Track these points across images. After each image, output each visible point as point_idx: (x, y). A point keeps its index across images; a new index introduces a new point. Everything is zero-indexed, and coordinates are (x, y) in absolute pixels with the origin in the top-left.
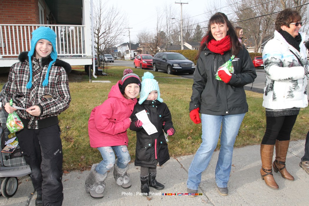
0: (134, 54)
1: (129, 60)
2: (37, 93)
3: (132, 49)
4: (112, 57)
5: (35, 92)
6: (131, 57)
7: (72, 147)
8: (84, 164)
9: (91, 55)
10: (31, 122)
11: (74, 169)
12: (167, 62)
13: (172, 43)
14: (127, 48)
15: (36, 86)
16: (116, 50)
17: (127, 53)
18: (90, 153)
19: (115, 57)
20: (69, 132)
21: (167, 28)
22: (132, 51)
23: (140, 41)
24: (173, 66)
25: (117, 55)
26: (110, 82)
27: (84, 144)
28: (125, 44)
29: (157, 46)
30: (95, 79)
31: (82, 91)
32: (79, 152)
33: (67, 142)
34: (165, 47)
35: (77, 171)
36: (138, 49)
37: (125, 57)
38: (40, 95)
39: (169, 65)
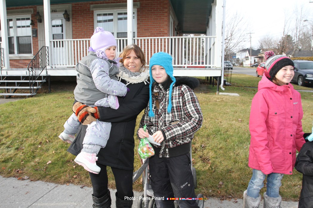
0: (255, 60)
1: (249, 67)
2: (165, 121)
3: (252, 55)
4: (231, 64)
5: (163, 120)
6: (251, 64)
7: (209, 170)
8: (223, 193)
9: (221, 67)
10: (162, 151)
11: (213, 196)
12: (298, 72)
13: (300, 47)
14: (247, 54)
15: (162, 113)
16: (235, 56)
17: (246, 59)
18: (228, 179)
19: (233, 63)
20: (205, 152)
21: (297, 31)
22: (253, 57)
23: (261, 46)
24: (306, 76)
25: (235, 62)
26: (239, 95)
27: (221, 168)
28: (244, 50)
29: (283, 52)
30: (222, 91)
31: (211, 105)
32: (217, 176)
33: (204, 162)
34: (293, 53)
35: (217, 199)
36: (259, 56)
37: (244, 63)
38: (168, 122)
39: (301, 75)
